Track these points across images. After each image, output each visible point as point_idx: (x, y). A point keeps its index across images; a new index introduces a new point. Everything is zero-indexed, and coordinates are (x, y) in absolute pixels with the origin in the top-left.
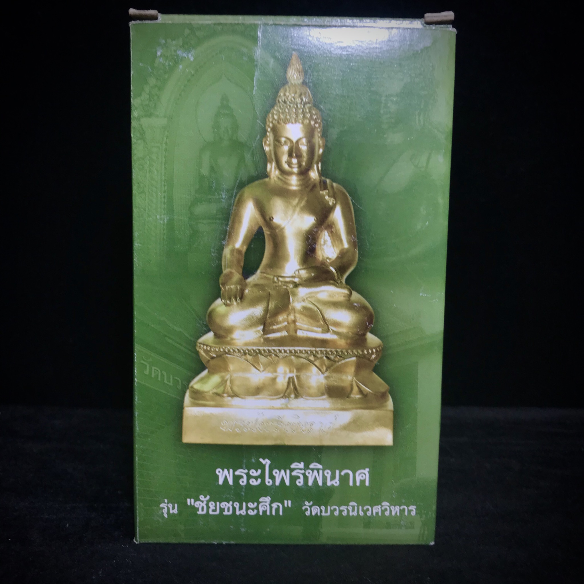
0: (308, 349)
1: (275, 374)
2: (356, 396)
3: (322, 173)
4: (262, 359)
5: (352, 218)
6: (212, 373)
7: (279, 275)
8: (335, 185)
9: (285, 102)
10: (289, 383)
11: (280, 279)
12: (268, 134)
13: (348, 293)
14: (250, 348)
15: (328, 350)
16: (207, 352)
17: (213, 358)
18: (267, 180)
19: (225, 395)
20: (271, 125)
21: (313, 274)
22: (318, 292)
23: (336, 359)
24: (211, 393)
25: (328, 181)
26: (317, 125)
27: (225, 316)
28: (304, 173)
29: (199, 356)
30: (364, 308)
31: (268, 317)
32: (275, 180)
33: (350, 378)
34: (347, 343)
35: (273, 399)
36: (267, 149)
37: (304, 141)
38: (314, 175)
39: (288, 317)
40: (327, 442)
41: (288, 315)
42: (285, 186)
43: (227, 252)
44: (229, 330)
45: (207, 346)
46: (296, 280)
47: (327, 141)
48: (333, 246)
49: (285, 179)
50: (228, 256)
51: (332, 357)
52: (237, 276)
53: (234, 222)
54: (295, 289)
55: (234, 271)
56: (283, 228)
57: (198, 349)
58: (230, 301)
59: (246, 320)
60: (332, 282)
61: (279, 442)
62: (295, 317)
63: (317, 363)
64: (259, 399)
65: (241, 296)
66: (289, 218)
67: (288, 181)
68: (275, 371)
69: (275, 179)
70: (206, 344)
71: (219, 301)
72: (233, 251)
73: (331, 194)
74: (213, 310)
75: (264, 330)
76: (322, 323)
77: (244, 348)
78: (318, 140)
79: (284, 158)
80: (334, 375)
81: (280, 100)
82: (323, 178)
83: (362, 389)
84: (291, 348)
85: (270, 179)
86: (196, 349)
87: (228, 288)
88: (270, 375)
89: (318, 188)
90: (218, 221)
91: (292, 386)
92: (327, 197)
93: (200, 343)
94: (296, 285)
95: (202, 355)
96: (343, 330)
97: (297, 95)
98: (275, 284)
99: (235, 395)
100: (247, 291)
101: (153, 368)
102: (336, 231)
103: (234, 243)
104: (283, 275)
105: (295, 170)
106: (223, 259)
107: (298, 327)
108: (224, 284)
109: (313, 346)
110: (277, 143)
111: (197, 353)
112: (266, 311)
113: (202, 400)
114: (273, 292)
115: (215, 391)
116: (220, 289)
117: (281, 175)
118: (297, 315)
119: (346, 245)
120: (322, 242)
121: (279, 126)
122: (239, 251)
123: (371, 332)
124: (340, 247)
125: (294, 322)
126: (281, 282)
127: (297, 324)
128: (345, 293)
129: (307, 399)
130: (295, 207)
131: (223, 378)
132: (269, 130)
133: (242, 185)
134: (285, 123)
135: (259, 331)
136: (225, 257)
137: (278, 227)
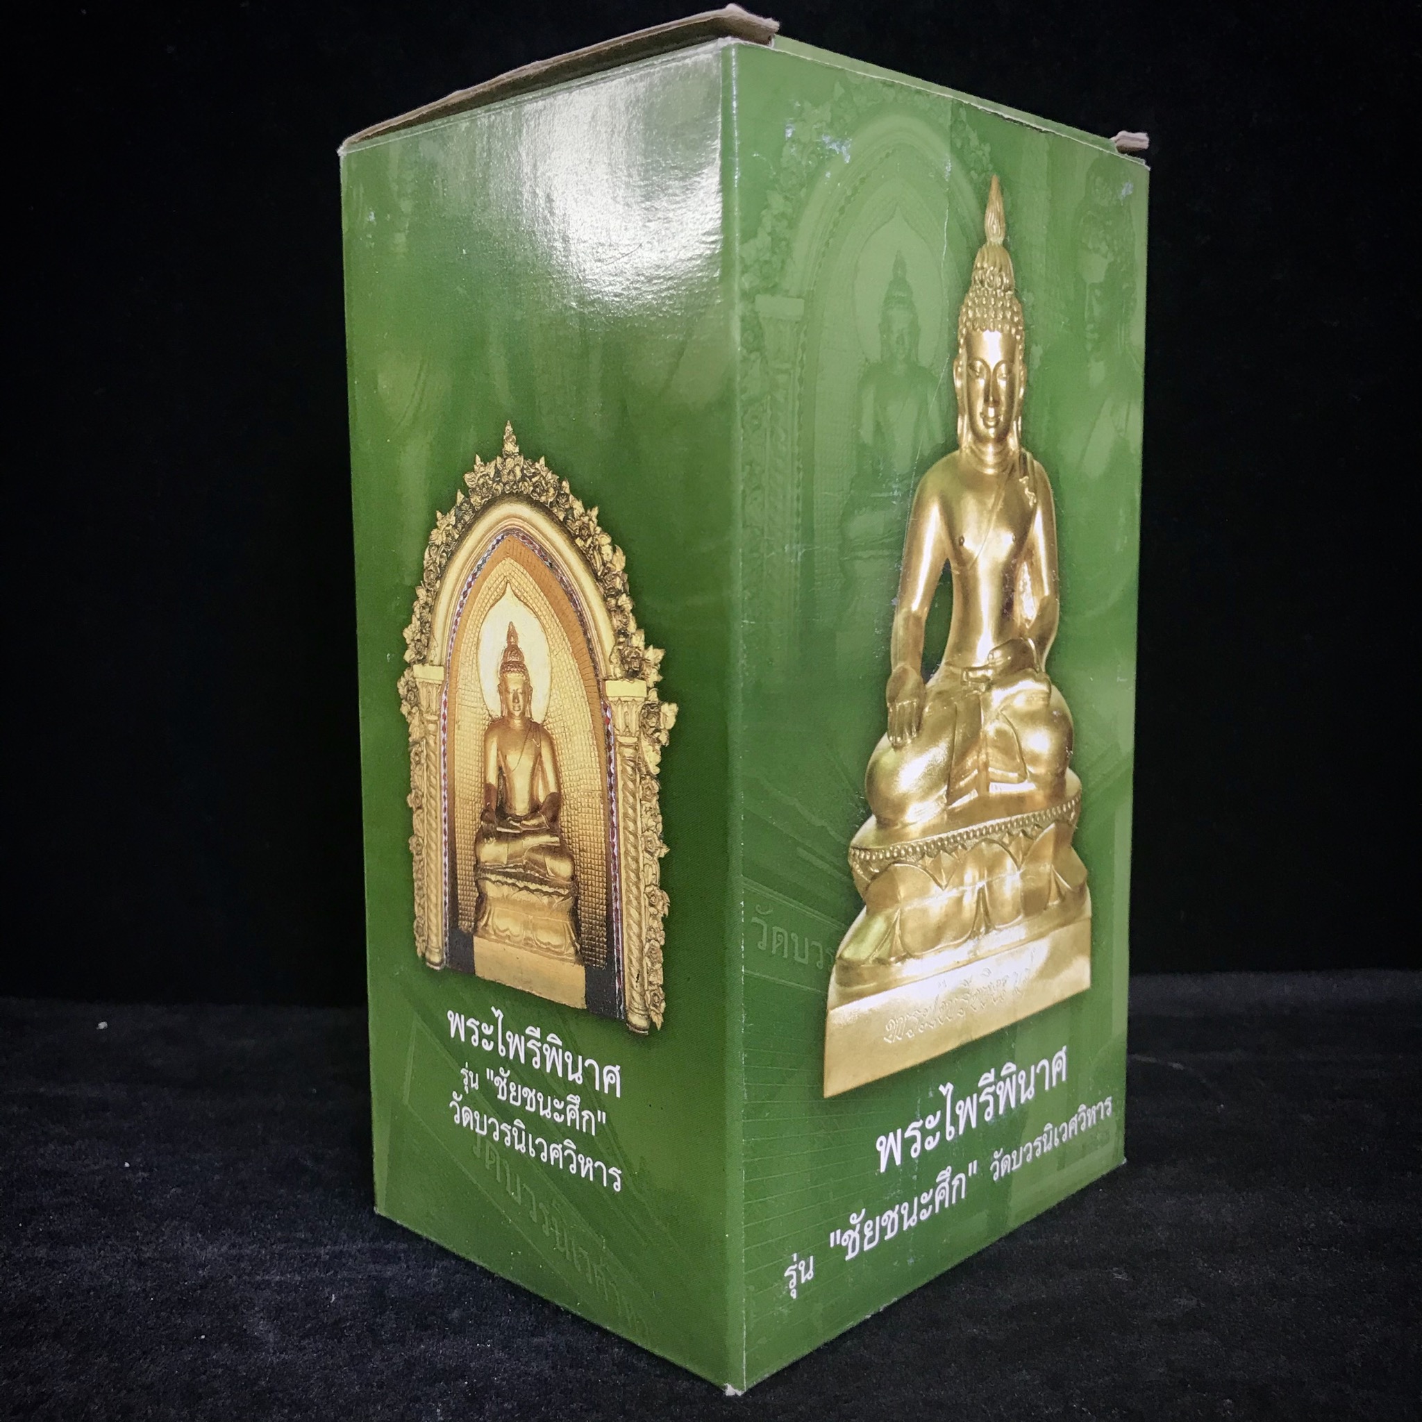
0: (1002, 820)
1: (961, 888)
2: (1054, 903)
3: (1023, 442)
4: (946, 860)
5: (1053, 531)
6: (871, 915)
7: (968, 665)
8: (1036, 463)
9: (982, 282)
10: (978, 902)
11: (971, 674)
12: (960, 351)
13: (1048, 691)
14: (929, 839)
15: (1025, 816)
16: (865, 864)
17: (874, 877)
18: (957, 453)
19: (892, 959)
20: (964, 331)
21: (1009, 658)
22: (1013, 696)
23: (1034, 833)
24: (870, 961)
25: (1029, 455)
26: (1018, 337)
27: (894, 773)
28: (1001, 439)
29: (851, 878)
30: (1064, 717)
31: (953, 763)
32: (967, 454)
33: (1048, 867)
34: (1045, 796)
35: (958, 945)
36: (958, 383)
37: (1003, 368)
38: (1013, 442)
39: (978, 756)
40: (1021, 1015)
41: (979, 752)
42: (979, 468)
43: (899, 620)
44: (899, 807)
45: (865, 850)
46: (989, 673)
47: (1028, 371)
48: (1033, 593)
49: (980, 450)
50: (901, 632)
51: (1029, 830)
52: (913, 677)
53: (910, 553)
54: (987, 694)
55: (909, 667)
56: (975, 562)
57: (850, 862)
58: (902, 738)
59: (925, 775)
60: (1030, 670)
61: (965, 1039)
62: (987, 754)
63: (1012, 849)
64: (940, 951)
65: (917, 723)
66: (983, 537)
67: (983, 457)
68: (961, 883)
69: (968, 451)
70: (864, 846)
71: (885, 741)
72: (907, 619)
73: (1032, 484)
74: (876, 763)
75: (948, 794)
76: (1019, 760)
77: (921, 841)
78: (1019, 370)
79: (979, 406)
80: (1031, 867)
81: (977, 278)
82: (1023, 450)
83: (1061, 885)
84: (981, 825)
85: (961, 452)
86: (848, 864)
87: (900, 707)
88: (954, 893)
89: (1017, 473)
90: (886, 553)
91: (982, 910)
92: (1027, 491)
93: (854, 848)
94: (990, 685)
95: (858, 875)
96: (1040, 770)
97: (997, 270)
98: (965, 688)
99: (905, 956)
100: (927, 710)
101: (776, 929)
102: (1036, 561)
103: (910, 602)
104: (975, 665)
105: (992, 432)
106: (893, 640)
107: (991, 776)
108: (893, 700)
109: (1009, 815)
110: (970, 371)
111: (849, 872)
112: (951, 749)
113: (858, 984)
114: (960, 706)
115: (876, 955)
116: (886, 710)
117: (975, 443)
118: (990, 750)
119: (1047, 592)
120: (1021, 588)
121: (974, 333)
122: (917, 619)
123: (1070, 767)
124: (1041, 597)
125: (986, 765)
126: (972, 680)
127: (990, 769)
128: (1043, 692)
129: (1000, 930)
130: (991, 511)
131: (888, 919)
132: (962, 341)
133: (923, 467)
134: (983, 330)
135: (941, 797)
136: (896, 634)
137: (970, 556)
